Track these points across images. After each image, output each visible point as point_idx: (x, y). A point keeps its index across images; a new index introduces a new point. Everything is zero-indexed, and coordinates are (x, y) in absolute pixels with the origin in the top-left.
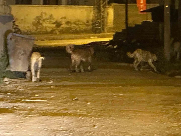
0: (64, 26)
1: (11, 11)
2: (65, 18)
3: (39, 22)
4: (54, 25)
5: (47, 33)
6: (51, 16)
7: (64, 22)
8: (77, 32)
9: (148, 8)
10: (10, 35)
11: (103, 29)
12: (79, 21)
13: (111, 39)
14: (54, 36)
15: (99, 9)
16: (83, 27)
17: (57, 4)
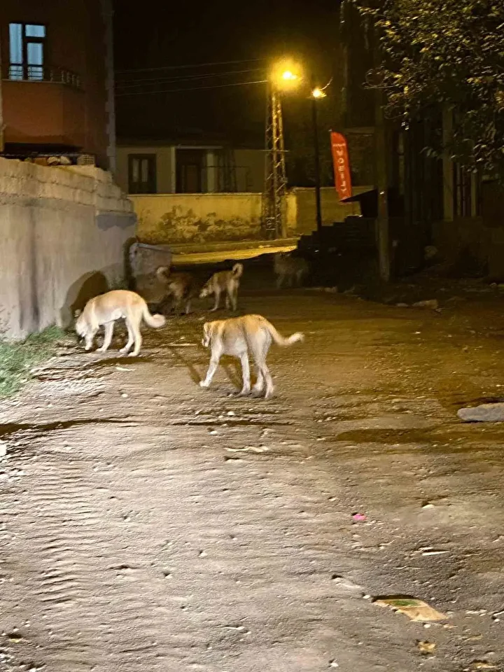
0: (213, 228)
1: (132, 207)
2: (214, 214)
3: (169, 223)
4: (196, 228)
5: (184, 240)
6: (190, 212)
7: (211, 222)
8: (236, 239)
9: (355, 194)
10: (134, 247)
11: (280, 232)
12: (237, 219)
13: (294, 247)
14: (196, 246)
15: (271, 198)
16: (246, 229)
17: (199, 191)
